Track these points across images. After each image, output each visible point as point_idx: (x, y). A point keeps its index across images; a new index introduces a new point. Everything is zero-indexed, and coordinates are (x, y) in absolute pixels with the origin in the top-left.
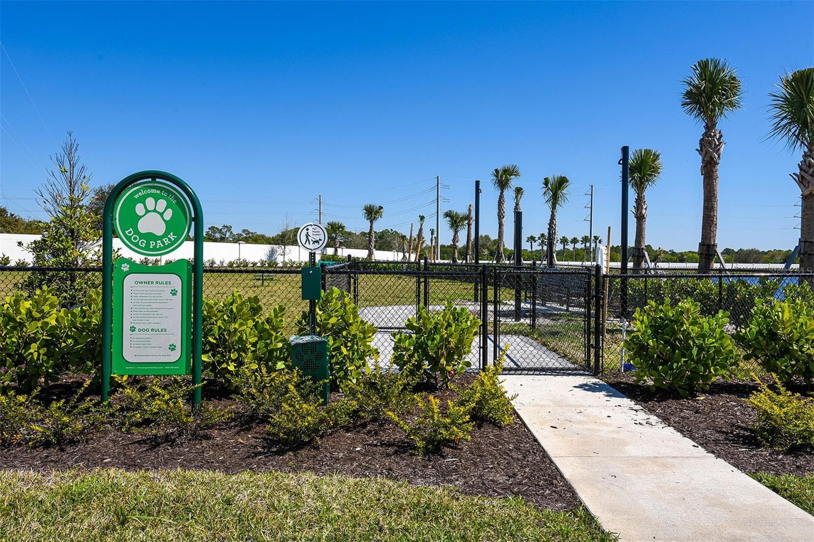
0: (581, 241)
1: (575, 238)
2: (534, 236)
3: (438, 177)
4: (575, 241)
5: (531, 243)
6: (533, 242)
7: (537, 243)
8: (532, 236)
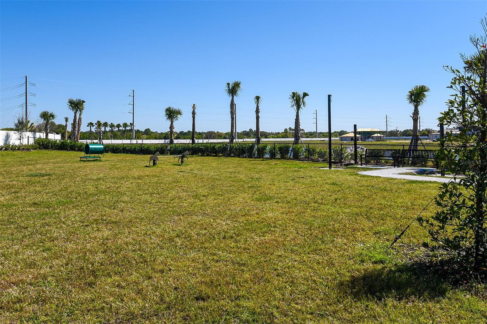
0: (123, 126)
1: (119, 124)
2: (92, 123)
3: (26, 76)
4: (118, 126)
5: (90, 127)
6: (92, 126)
7: (95, 127)
8: (91, 122)
